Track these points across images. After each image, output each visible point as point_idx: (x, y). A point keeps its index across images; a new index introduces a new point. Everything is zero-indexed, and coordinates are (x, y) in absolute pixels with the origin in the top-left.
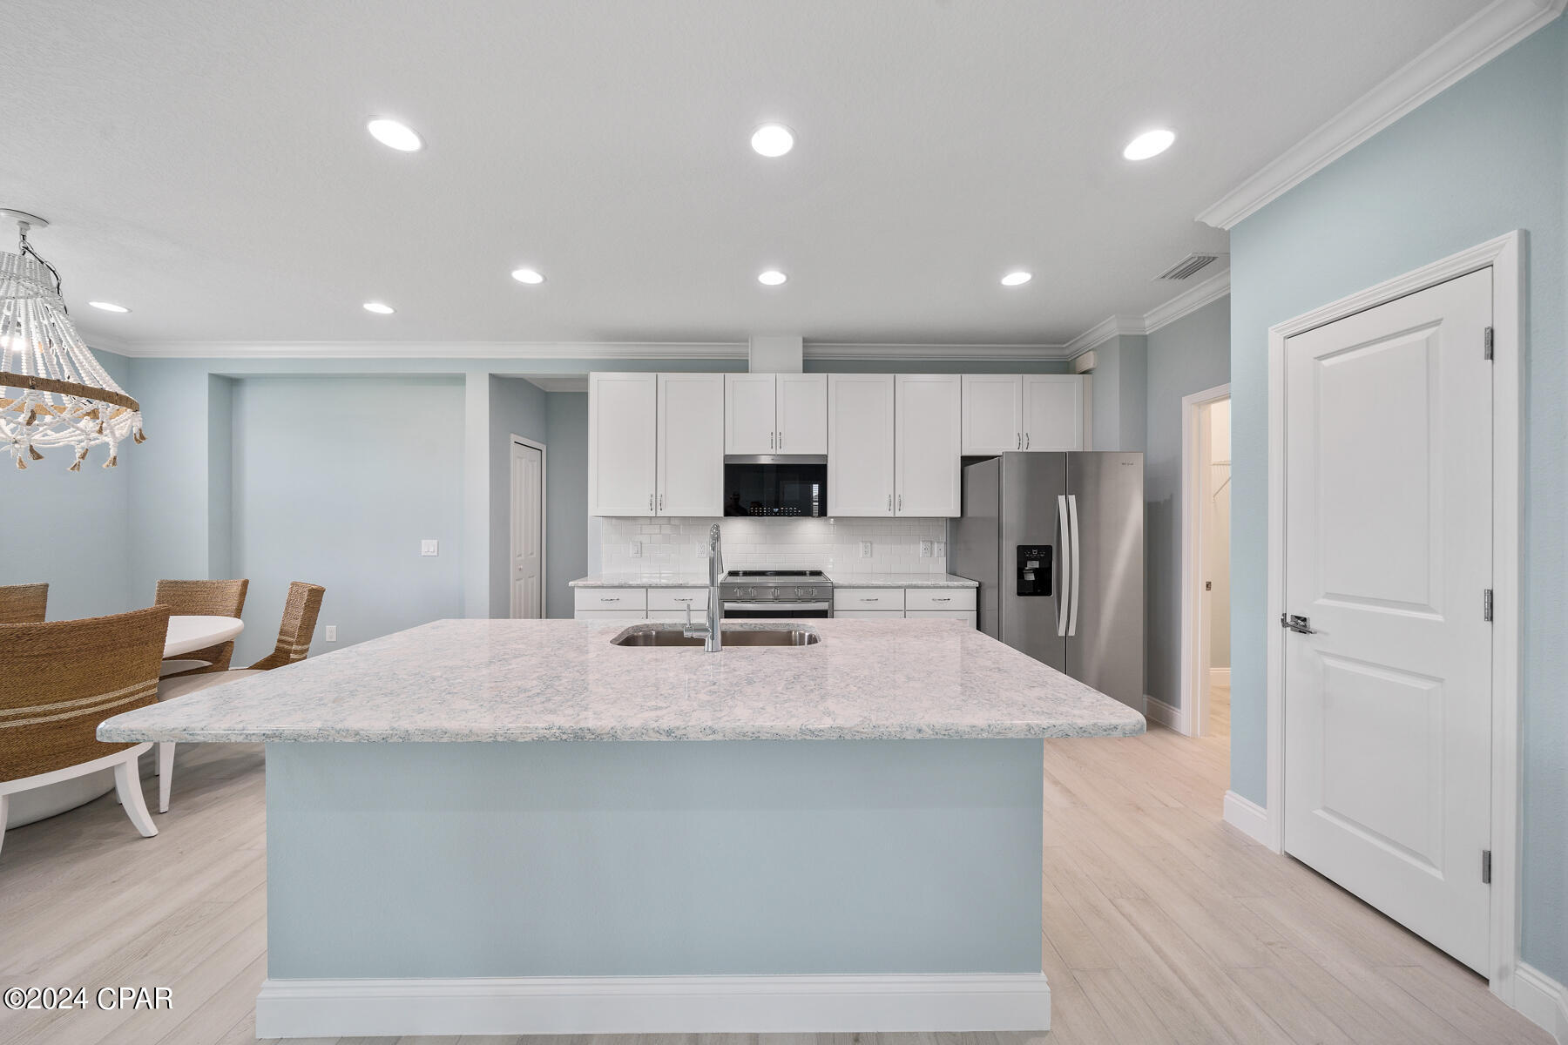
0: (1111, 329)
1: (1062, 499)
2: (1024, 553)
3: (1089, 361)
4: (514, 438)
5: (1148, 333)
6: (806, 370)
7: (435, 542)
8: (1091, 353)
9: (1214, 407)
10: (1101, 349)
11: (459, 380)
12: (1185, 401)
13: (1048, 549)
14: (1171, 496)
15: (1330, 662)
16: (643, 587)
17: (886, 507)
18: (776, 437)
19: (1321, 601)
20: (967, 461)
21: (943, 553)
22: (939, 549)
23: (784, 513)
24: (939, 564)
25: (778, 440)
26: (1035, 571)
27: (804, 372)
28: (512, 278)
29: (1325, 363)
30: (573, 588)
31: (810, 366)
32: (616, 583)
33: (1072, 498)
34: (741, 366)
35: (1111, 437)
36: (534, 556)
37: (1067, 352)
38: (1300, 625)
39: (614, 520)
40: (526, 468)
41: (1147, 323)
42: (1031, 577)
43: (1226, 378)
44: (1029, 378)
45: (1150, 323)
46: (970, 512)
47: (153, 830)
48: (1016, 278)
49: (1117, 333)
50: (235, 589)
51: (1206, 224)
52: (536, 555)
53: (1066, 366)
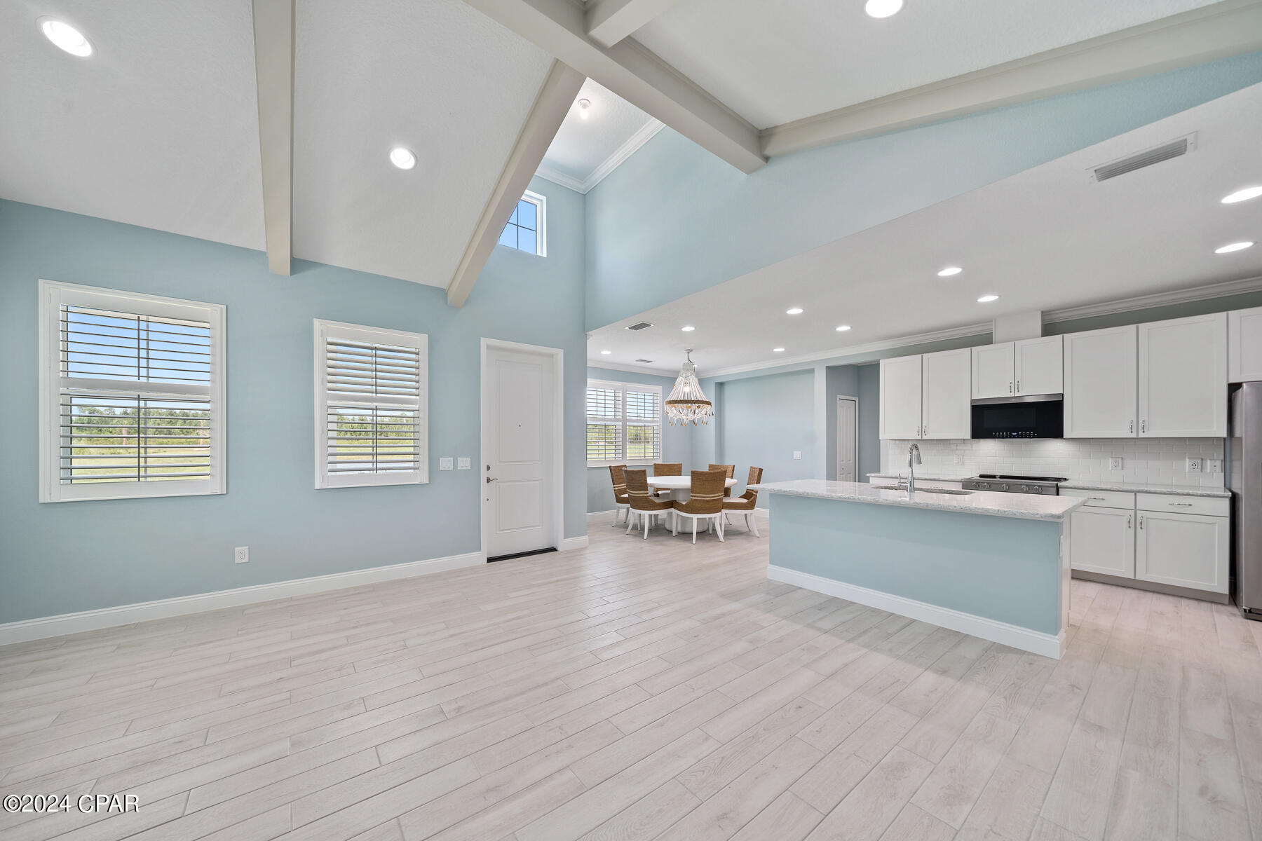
4: (839, 396)
6: (1045, 335)
7: (800, 452)
11: (812, 371)
18: (1016, 385)
20: (1234, 386)
25: (1016, 387)
30: (869, 477)
31: (1048, 331)
32: (894, 476)
34: (986, 339)
36: (851, 462)
39: (897, 442)
40: (846, 412)
46: (1239, 433)
50: (731, 469)
52: (852, 461)
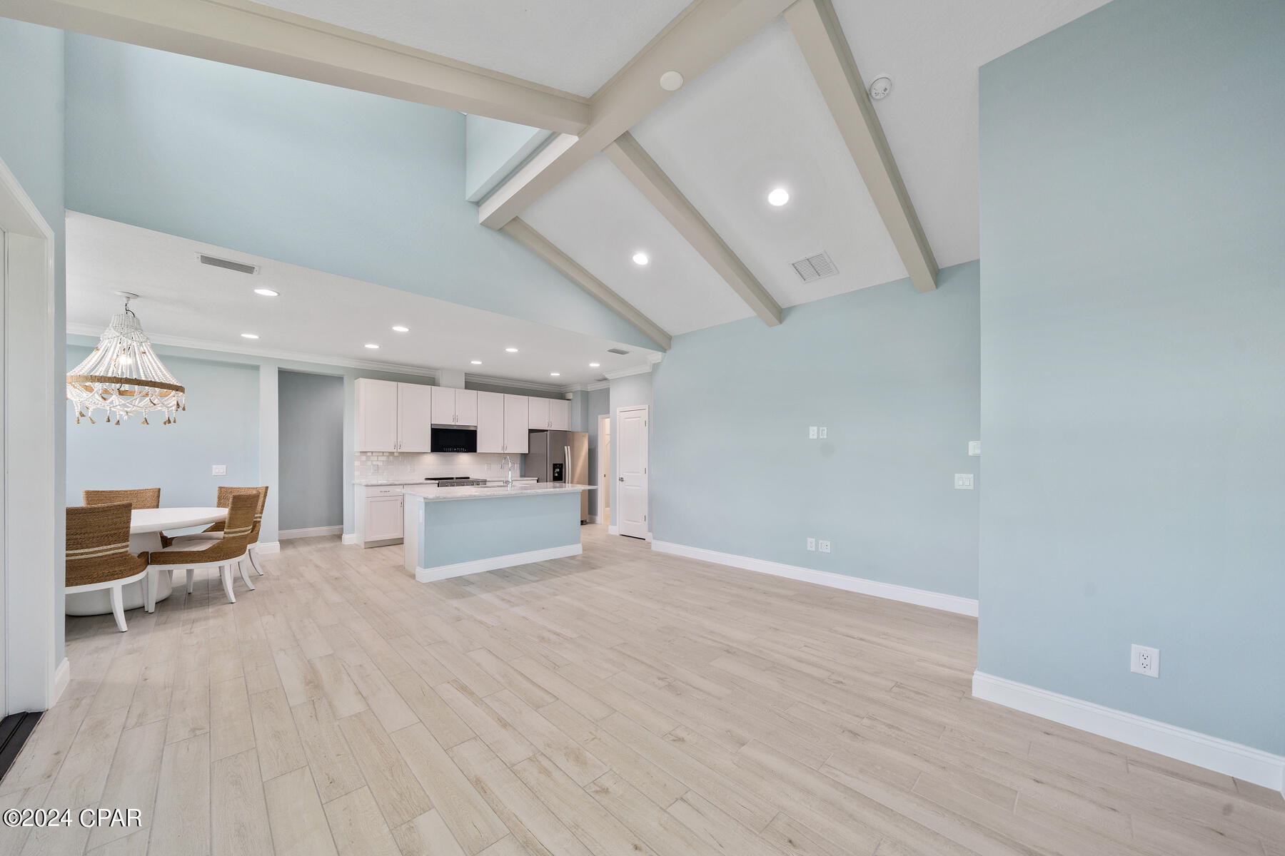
0: (579, 388)
1: (566, 447)
2: (555, 466)
3: (570, 397)
7: (224, 466)
8: (571, 394)
9: (606, 420)
10: (574, 393)
12: (598, 416)
13: (562, 464)
14: (595, 447)
15: (628, 487)
17: (501, 449)
18: (455, 417)
19: (625, 474)
20: (531, 431)
21: (518, 468)
22: (517, 466)
24: (517, 472)
25: (456, 419)
26: (557, 472)
27: (466, 388)
29: (624, 421)
33: (569, 447)
35: (577, 426)
37: (563, 393)
38: (622, 480)
39: (361, 453)
42: (556, 475)
43: (609, 413)
44: (552, 400)
45: (589, 388)
47: (234, 600)
53: (563, 398)
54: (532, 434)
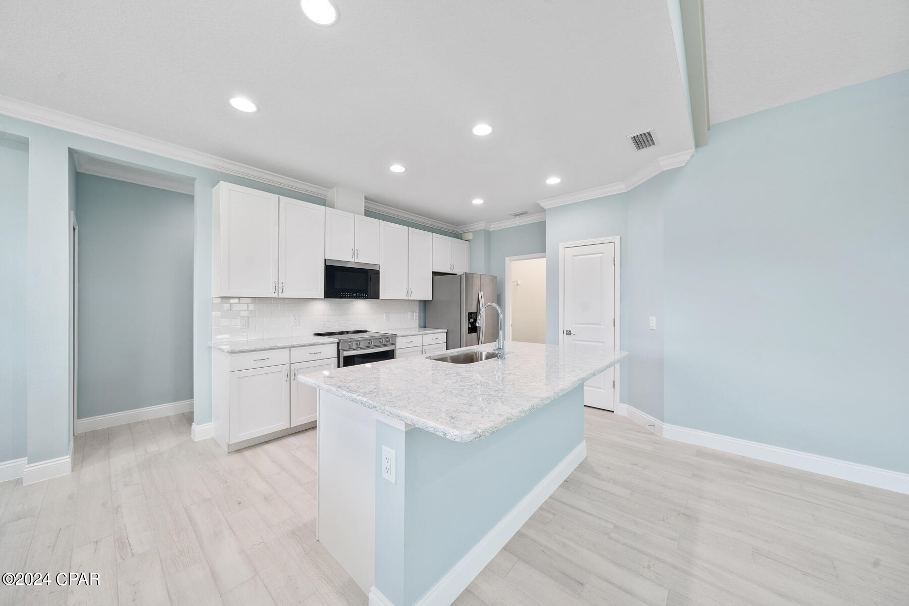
0: (481, 226)
1: (479, 293)
2: (469, 316)
3: (470, 236)
5: (491, 230)
6: (366, 215)
8: (471, 233)
10: (475, 233)
12: (507, 259)
13: (476, 314)
14: (500, 293)
15: (576, 342)
16: (287, 348)
17: (405, 294)
18: (355, 252)
19: (574, 325)
20: (435, 274)
21: (417, 317)
22: (416, 316)
23: (345, 296)
24: (416, 323)
26: (471, 323)
28: (230, 105)
29: (576, 258)
31: (368, 213)
33: (482, 293)
37: (458, 230)
38: (569, 333)
41: (492, 226)
42: (470, 326)
44: (454, 239)
45: (493, 227)
46: (435, 299)
48: (478, 202)
49: (483, 228)
51: (539, 204)
53: (458, 236)
54: (436, 277)
